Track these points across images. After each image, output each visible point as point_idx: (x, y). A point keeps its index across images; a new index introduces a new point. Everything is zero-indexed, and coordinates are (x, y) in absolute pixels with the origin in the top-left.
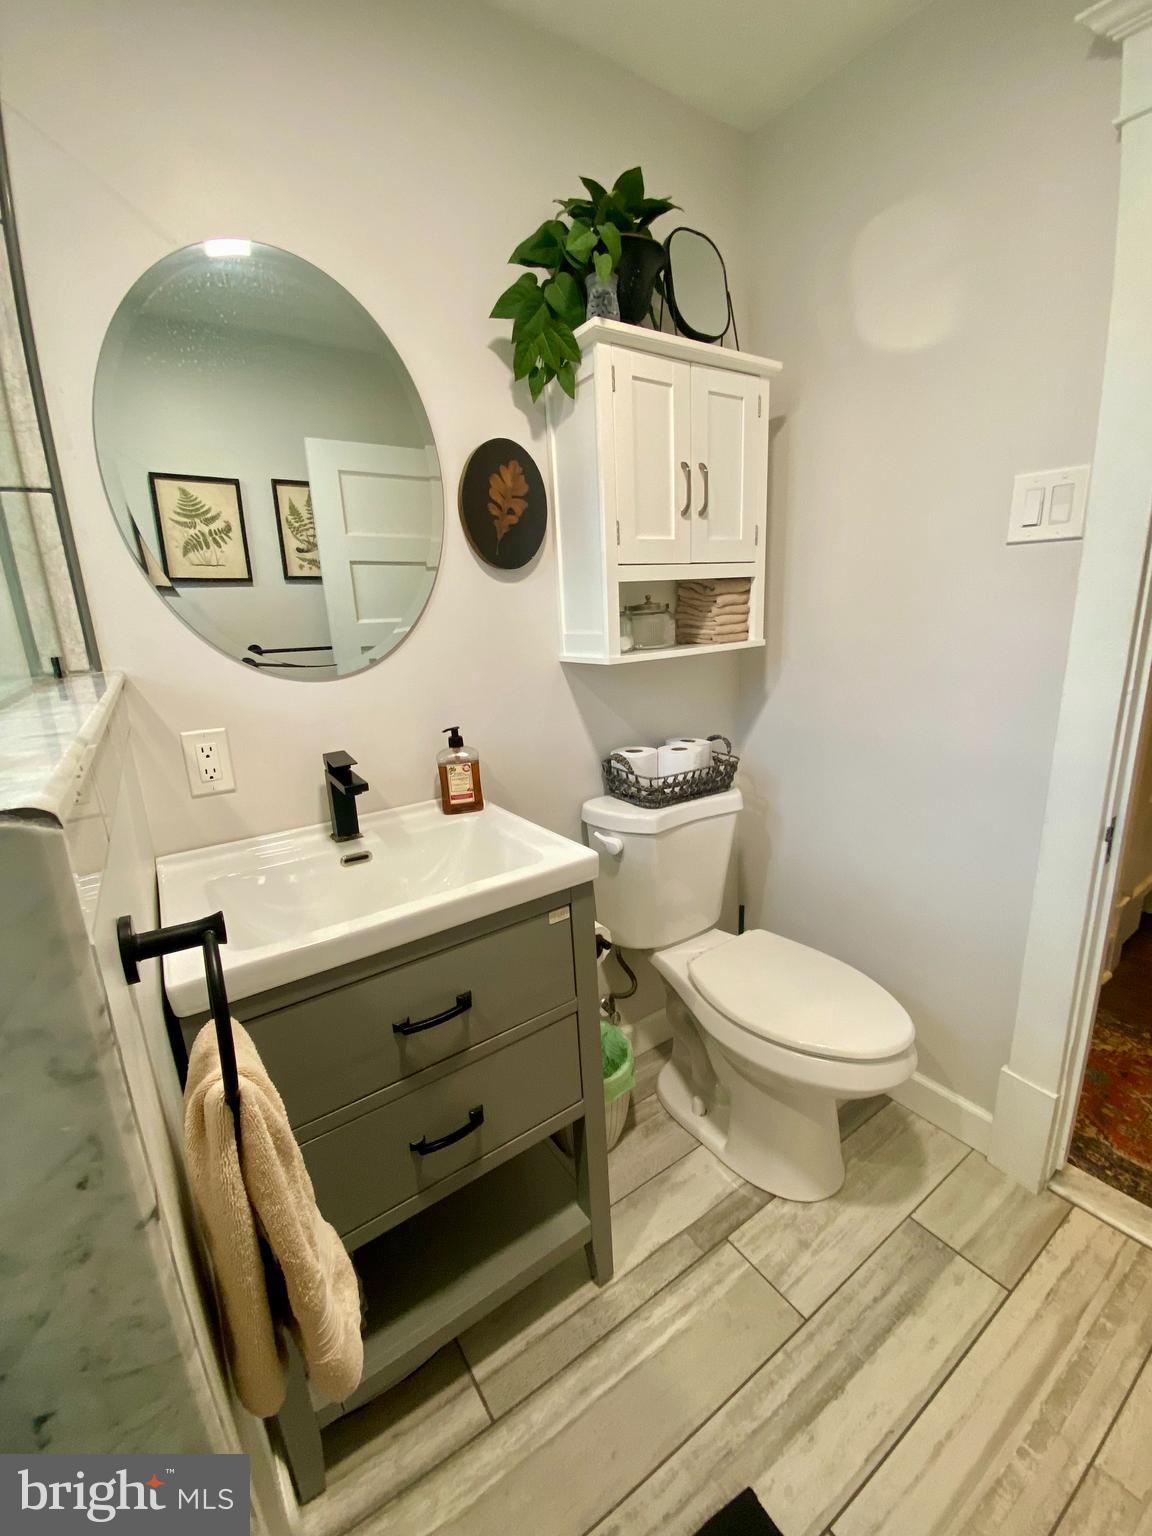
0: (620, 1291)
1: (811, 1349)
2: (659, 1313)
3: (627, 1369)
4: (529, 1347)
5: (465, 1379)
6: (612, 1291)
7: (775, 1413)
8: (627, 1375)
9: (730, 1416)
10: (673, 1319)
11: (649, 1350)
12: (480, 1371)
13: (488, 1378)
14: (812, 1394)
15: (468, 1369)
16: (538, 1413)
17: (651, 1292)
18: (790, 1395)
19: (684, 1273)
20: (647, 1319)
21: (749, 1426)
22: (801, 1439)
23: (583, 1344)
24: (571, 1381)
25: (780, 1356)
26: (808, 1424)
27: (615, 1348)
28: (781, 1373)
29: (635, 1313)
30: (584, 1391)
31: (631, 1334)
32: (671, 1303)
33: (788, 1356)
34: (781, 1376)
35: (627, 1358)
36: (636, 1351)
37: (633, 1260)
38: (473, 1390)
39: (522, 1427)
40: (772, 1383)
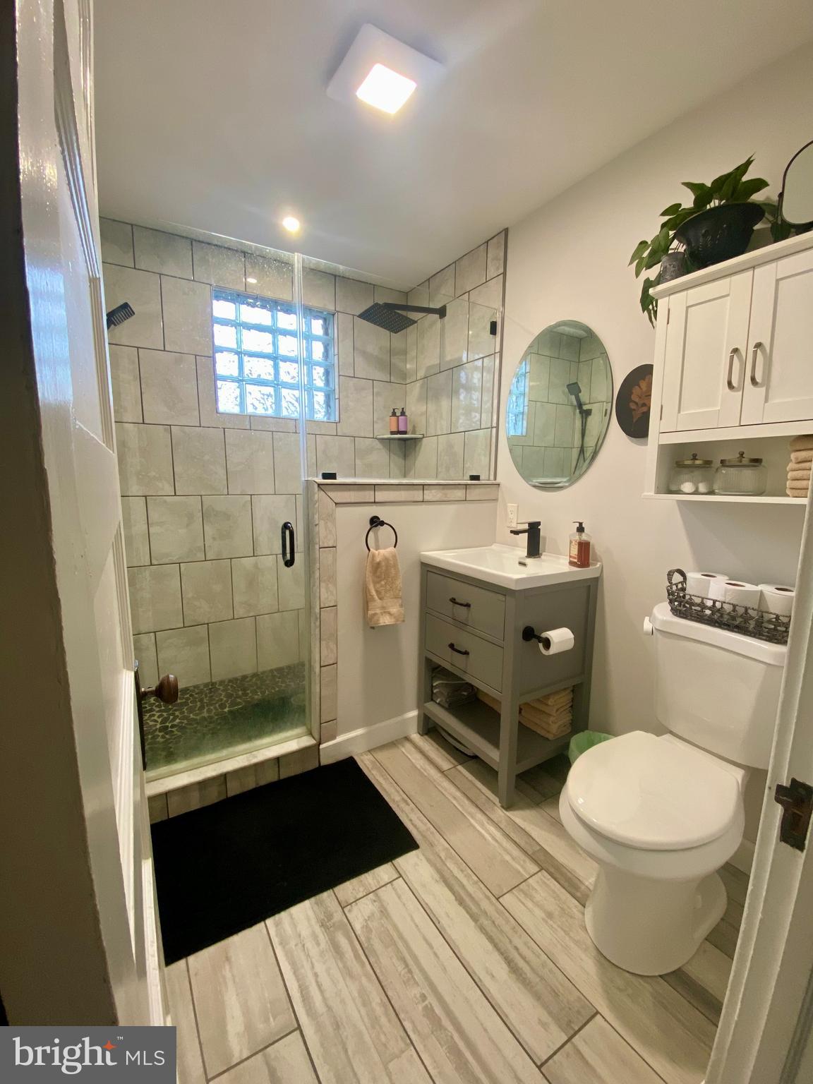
0: (500, 814)
1: (481, 896)
2: (492, 829)
3: (465, 814)
4: (471, 781)
5: (456, 763)
6: (499, 811)
7: (449, 869)
8: (463, 814)
9: (447, 849)
10: (490, 834)
11: (472, 821)
12: (460, 768)
13: (457, 770)
14: (457, 888)
15: (460, 764)
16: (446, 784)
17: (502, 827)
18: (456, 877)
19: (515, 843)
20: (488, 823)
21: (443, 855)
22: (437, 876)
23: (474, 799)
24: (458, 794)
25: (475, 878)
26: (443, 881)
27: (473, 810)
28: (467, 876)
29: (489, 818)
30: (455, 798)
31: (479, 816)
32: (498, 835)
33: (476, 883)
34: (466, 876)
35: (469, 813)
36: (472, 817)
37: (518, 821)
38: (452, 766)
39: (441, 780)
40: (462, 871)
